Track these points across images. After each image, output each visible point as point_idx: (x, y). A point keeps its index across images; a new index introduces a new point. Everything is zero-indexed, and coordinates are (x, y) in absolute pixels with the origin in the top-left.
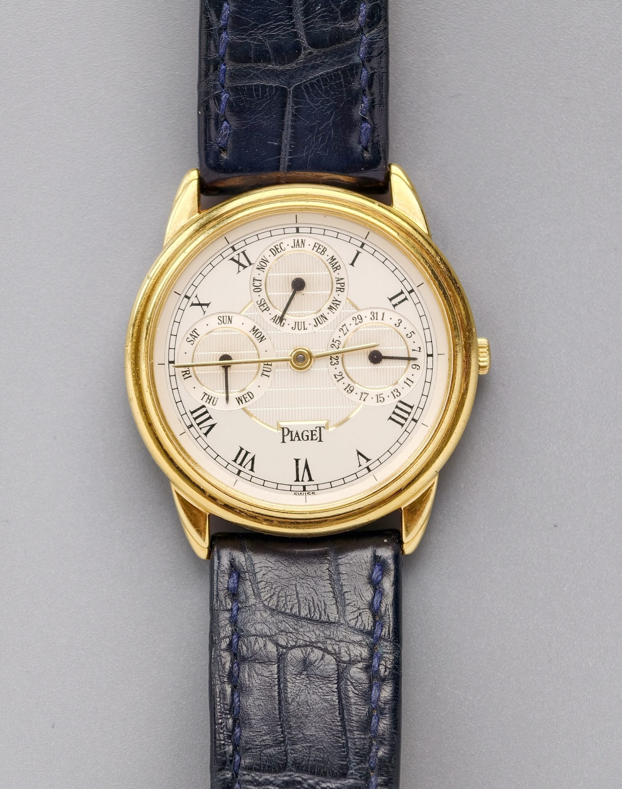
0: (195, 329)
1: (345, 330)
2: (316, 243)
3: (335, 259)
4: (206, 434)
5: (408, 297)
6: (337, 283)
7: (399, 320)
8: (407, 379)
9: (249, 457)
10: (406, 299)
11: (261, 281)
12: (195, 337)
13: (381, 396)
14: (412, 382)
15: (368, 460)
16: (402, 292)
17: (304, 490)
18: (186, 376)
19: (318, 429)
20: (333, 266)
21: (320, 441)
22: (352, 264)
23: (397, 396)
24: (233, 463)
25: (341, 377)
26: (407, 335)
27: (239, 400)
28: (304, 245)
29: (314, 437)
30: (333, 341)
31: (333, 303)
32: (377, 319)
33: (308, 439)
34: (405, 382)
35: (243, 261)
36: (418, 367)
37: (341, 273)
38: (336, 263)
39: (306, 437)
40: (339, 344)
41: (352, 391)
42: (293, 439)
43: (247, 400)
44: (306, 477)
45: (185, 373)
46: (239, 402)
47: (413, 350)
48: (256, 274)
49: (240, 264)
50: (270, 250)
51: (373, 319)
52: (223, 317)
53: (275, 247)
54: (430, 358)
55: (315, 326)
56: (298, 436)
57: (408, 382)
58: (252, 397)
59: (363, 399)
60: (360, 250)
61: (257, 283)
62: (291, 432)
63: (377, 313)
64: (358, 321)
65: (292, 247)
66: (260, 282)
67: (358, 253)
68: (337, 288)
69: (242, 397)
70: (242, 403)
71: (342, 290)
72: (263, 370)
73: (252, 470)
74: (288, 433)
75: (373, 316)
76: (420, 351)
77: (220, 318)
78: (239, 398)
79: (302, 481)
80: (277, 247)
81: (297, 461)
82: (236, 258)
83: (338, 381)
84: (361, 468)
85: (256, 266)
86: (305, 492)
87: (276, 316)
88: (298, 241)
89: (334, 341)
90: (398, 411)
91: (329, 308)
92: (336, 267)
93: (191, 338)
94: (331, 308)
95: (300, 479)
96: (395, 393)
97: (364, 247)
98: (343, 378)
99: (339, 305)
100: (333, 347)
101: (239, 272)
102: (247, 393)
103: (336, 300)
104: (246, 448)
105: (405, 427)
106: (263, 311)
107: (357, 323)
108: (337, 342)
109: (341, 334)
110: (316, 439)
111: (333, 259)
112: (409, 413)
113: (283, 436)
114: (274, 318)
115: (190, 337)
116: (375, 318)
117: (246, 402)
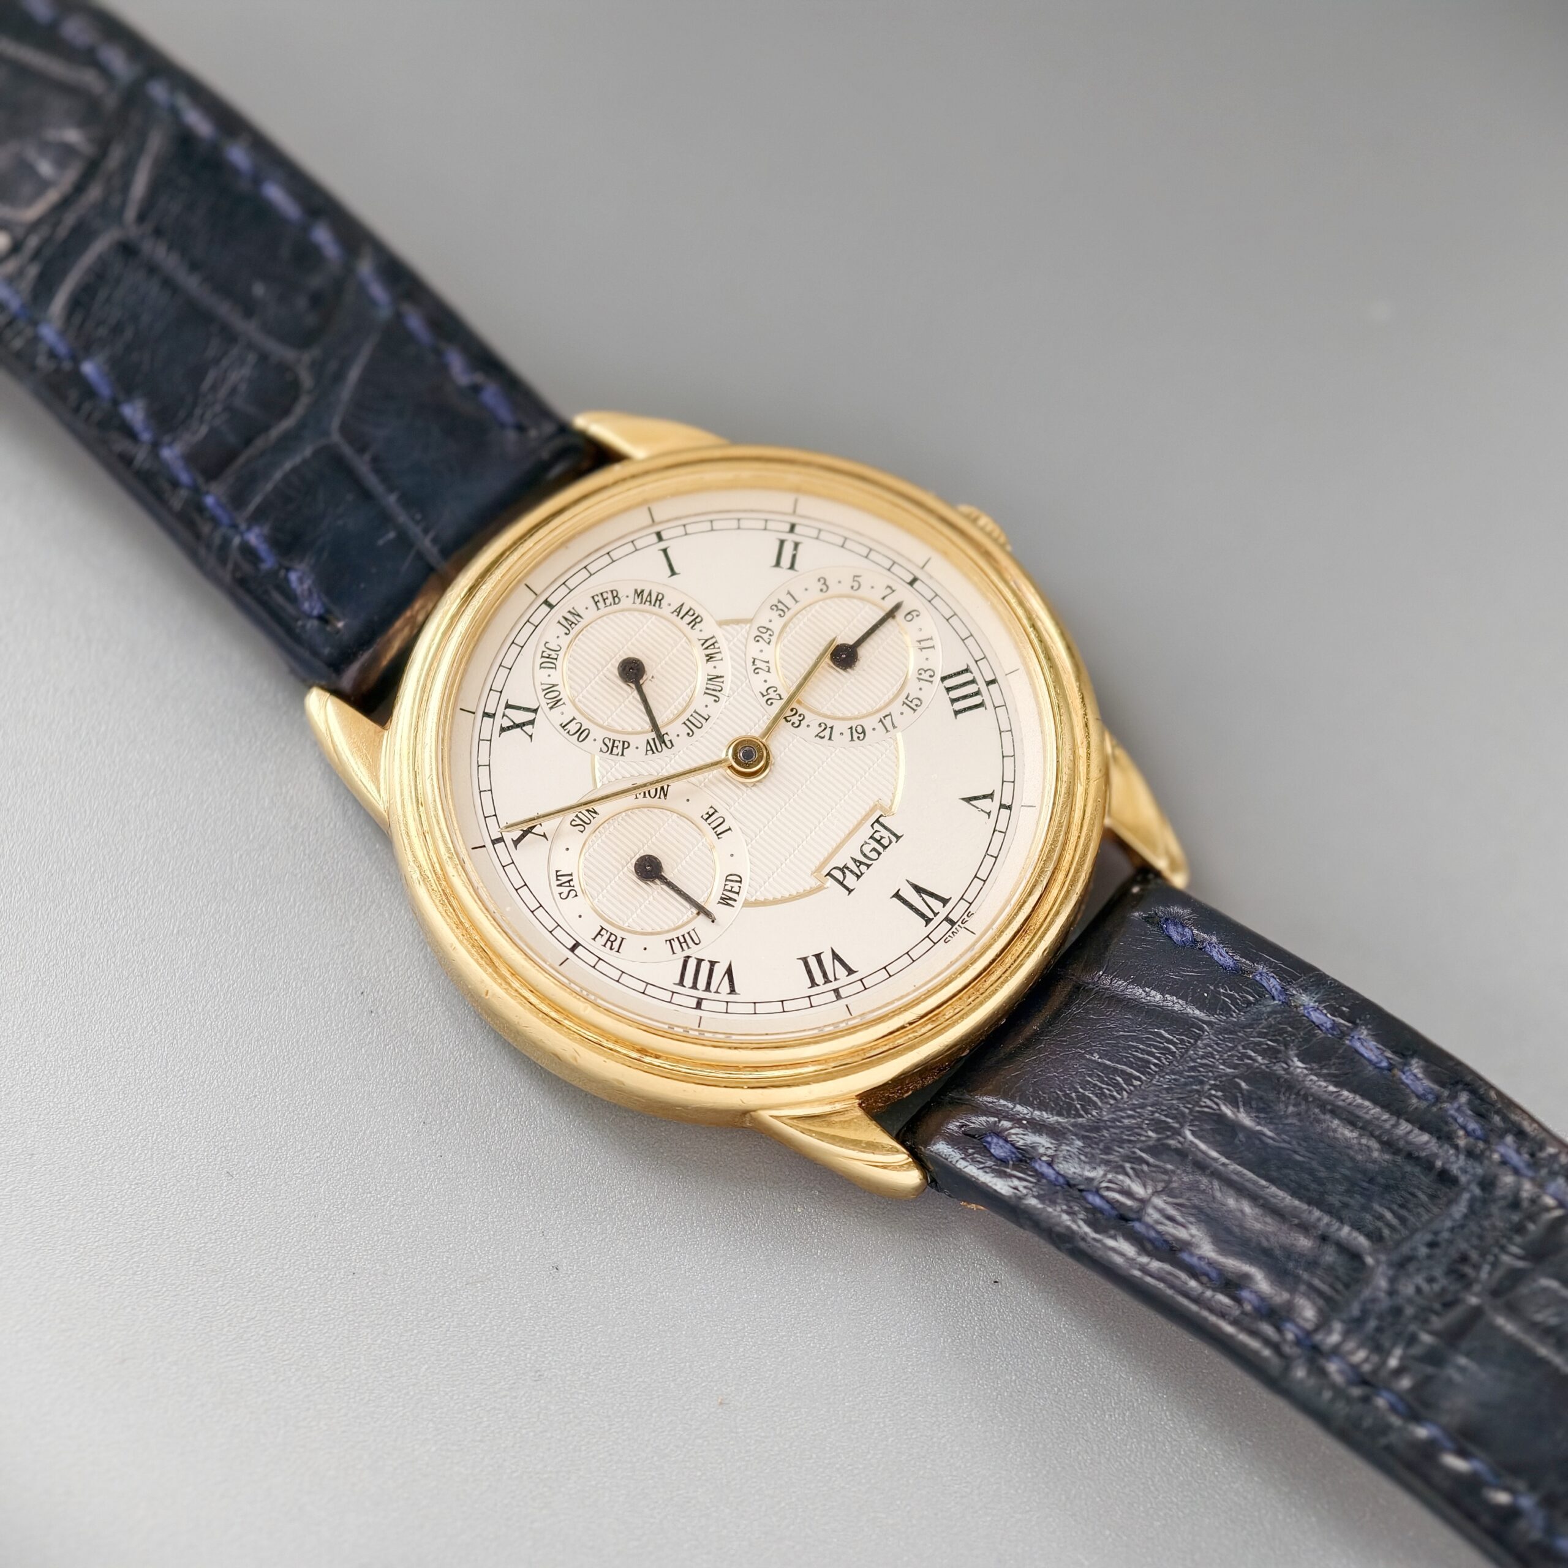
0: (557, 871)
1: (764, 666)
2: (593, 597)
3: (642, 591)
4: (732, 991)
5: (797, 539)
6: (682, 618)
7: (819, 580)
8: (919, 641)
9: (827, 959)
10: (796, 545)
11: (574, 719)
12: (569, 881)
13: (910, 699)
14: (931, 639)
15: (991, 796)
16: (782, 542)
17: (952, 923)
18: (616, 945)
19: (877, 826)
20: (650, 602)
21: (898, 838)
22: (673, 573)
23: (931, 676)
24: (816, 990)
25: (828, 730)
26: (852, 587)
27: (726, 901)
28: (579, 615)
29: (885, 842)
30: (763, 696)
31: (707, 648)
32: (788, 609)
33: (879, 854)
34: (921, 649)
35: (520, 717)
36: (914, 614)
37: (672, 599)
38: (650, 594)
39: (874, 852)
40: (775, 691)
41: (864, 732)
42: (859, 874)
43: (736, 889)
44: (936, 905)
45: (609, 944)
46: (728, 904)
47: (883, 598)
48: (558, 716)
49: (521, 726)
50: (541, 668)
51: (782, 614)
52: (577, 816)
53: (542, 657)
54: (917, 585)
55: (715, 701)
56: (861, 863)
57: (924, 644)
58: (739, 879)
59: (889, 727)
60: (663, 545)
61: (573, 727)
62: (846, 867)
63: (780, 602)
64: (766, 636)
65: (566, 634)
66: (575, 721)
67: (665, 551)
68: (689, 624)
69: (725, 893)
70: (735, 900)
71: (698, 620)
72: (714, 829)
73: (851, 972)
74: (844, 873)
75: (778, 609)
76: (893, 591)
77: (574, 823)
78: (722, 898)
79: (936, 914)
80: (544, 654)
81: (897, 895)
82: (507, 723)
83: (830, 738)
84: (994, 816)
85: (546, 708)
86: (956, 926)
87: (648, 742)
88: (566, 619)
89: (765, 693)
90: (955, 694)
91: (708, 660)
92: (657, 600)
93: (565, 890)
94: (710, 658)
95: (930, 915)
96: (925, 676)
97: (664, 535)
98: (832, 728)
99: (716, 642)
100: (772, 703)
101: (531, 736)
102: (727, 880)
103: (706, 641)
104: (810, 953)
105: (988, 703)
106: (622, 755)
107: (768, 641)
108: (769, 691)
109: (763, 675)
110: (891, 842)
111: (639, 594)
112: (973, 681)
113: (841, 883)
114: (649, 748)
115: (561, 889)
116: (786, 610)
117: (738, 893)
